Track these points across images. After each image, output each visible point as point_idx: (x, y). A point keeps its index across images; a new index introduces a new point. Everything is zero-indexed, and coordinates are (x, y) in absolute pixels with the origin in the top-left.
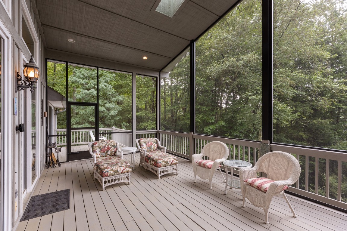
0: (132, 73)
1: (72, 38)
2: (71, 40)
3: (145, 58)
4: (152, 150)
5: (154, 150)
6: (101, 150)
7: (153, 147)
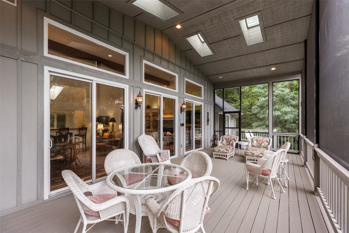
0: (269, 83)
1: (220, 76)
2: (220, 77)
3: (273, 69)
4: (262, 147)
5: (264, 147)
6: (226, 140)
7: (263, 144)
